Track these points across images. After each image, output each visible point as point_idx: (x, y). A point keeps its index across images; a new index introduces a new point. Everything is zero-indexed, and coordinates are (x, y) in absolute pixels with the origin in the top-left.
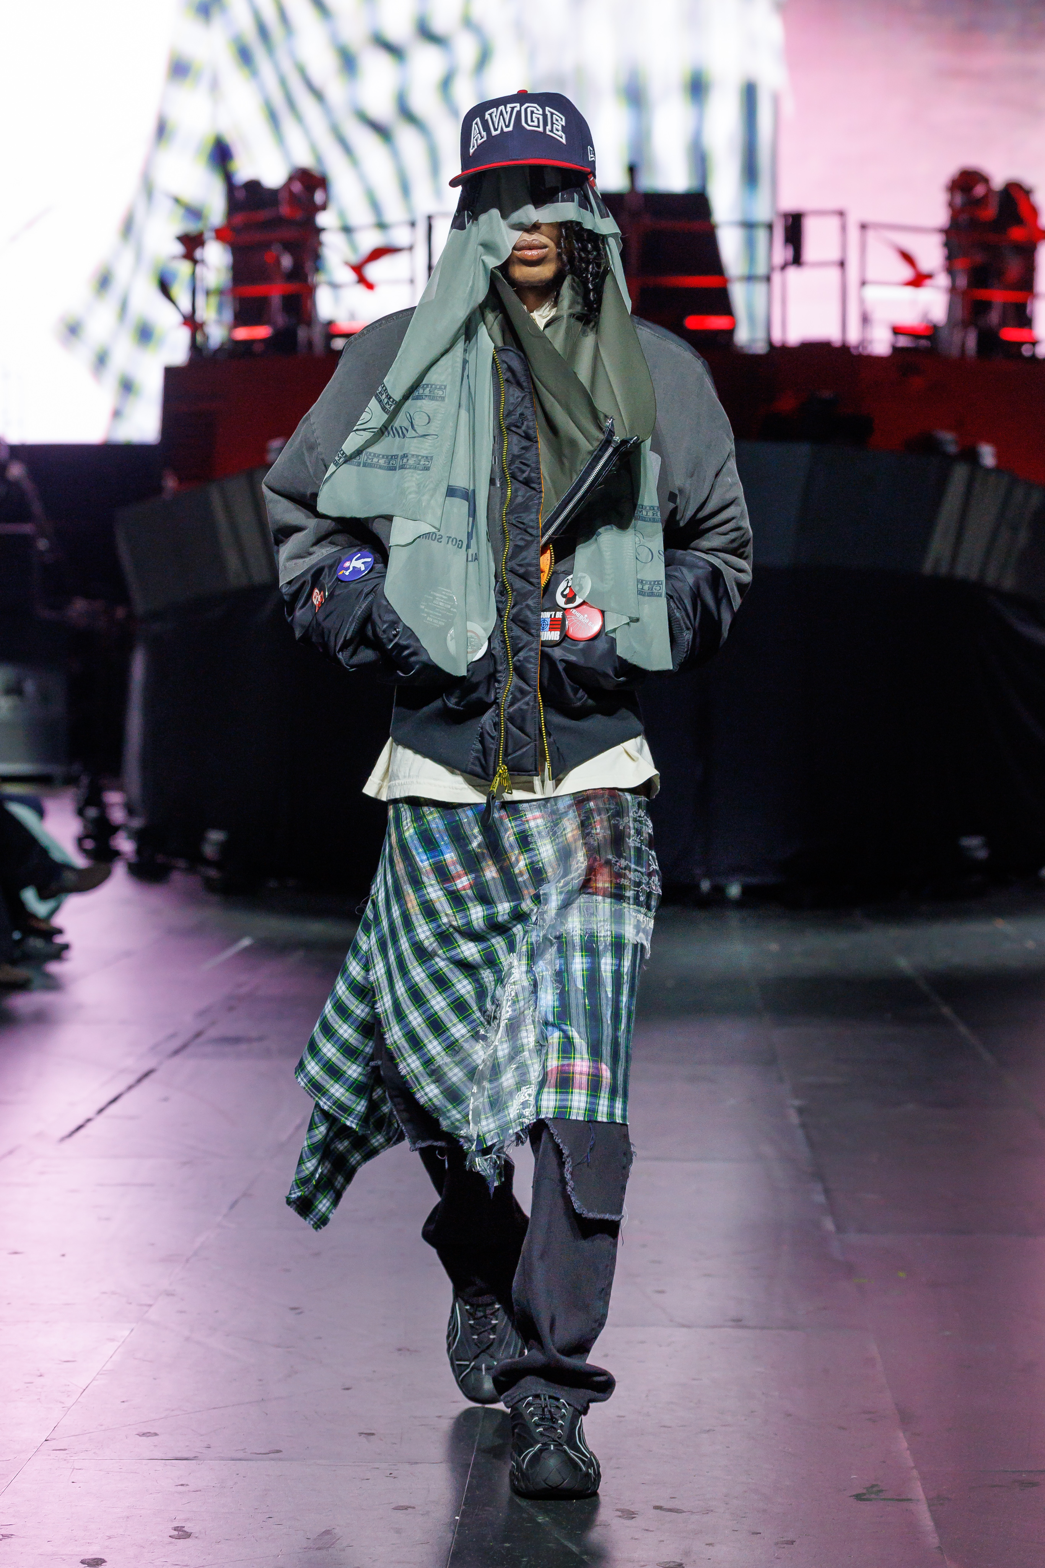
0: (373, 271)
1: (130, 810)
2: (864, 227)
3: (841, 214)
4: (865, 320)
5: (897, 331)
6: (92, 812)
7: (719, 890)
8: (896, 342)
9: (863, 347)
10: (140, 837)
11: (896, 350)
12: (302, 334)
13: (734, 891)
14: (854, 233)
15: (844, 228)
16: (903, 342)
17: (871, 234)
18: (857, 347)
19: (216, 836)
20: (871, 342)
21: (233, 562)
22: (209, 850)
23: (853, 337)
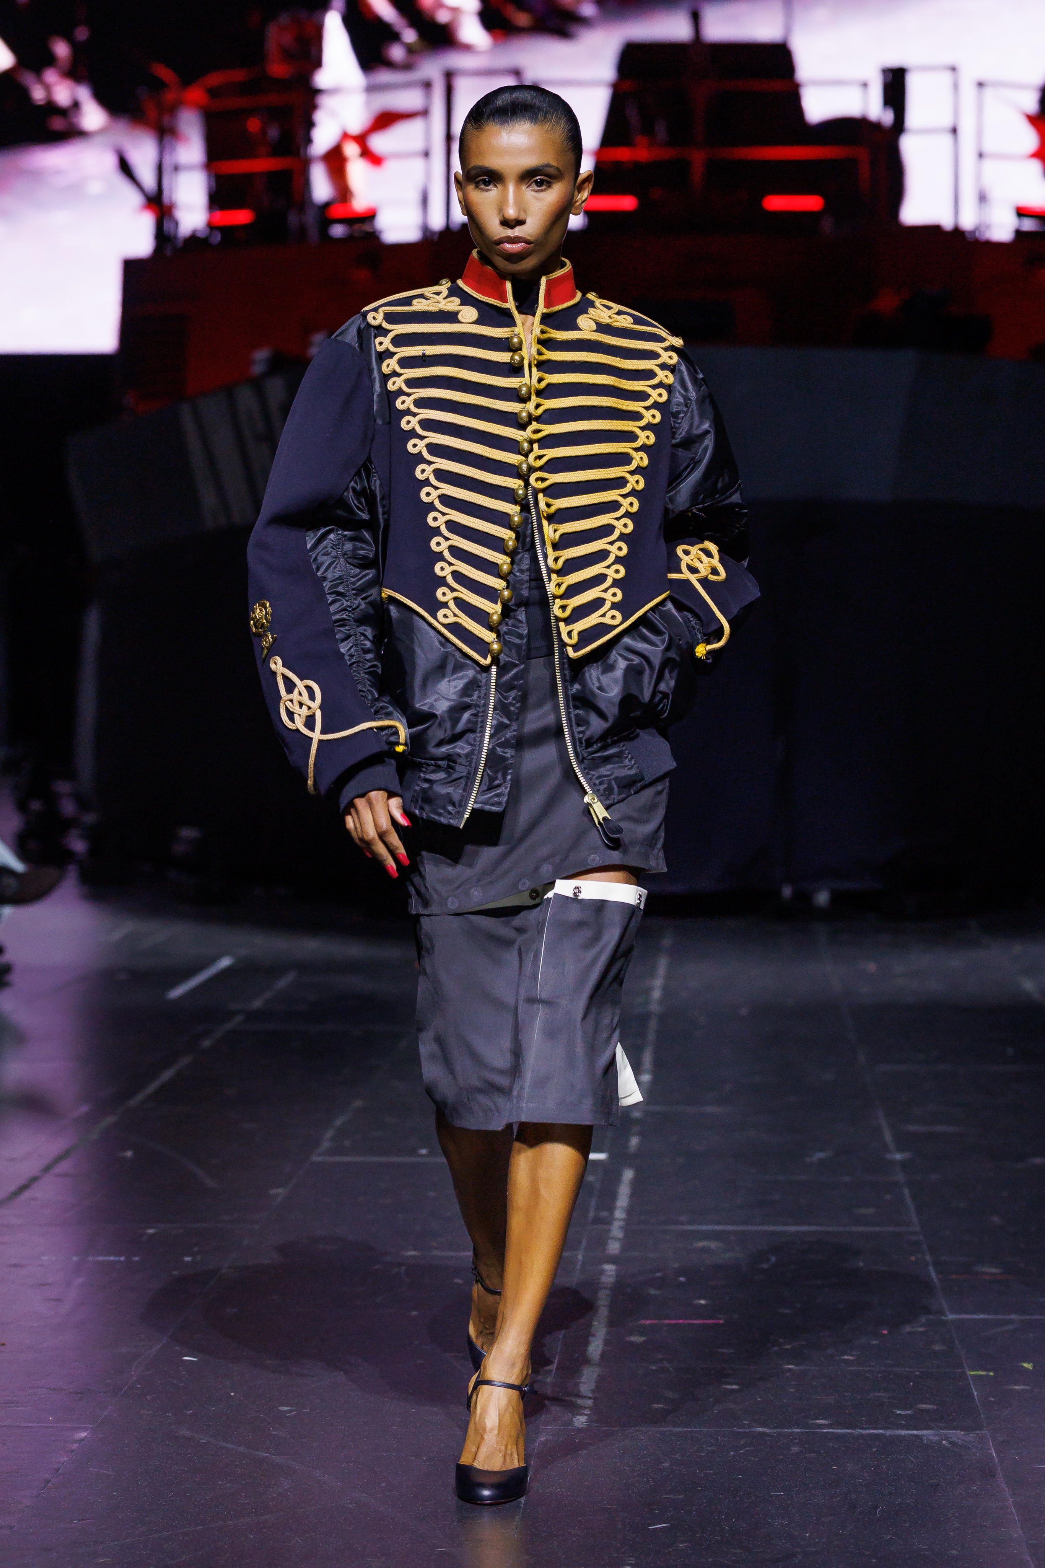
0: (379, 143)
1: (83, 804)
2: (980, 85)
3: (953, 69)
4: (982, 198)
5: (1022, 213)
6: (36, 806)
7: (804, 897)
8: (1020, 226)
9: (980, 232)
10: (92, 835)
11: (1019, 234)
12: (293, 219)
13: (822, 898)
14: (968, 91)
15: (956, 86)
16: (1028, 225)
17: (988, 92)
18: (973, 232)
19: (188, 833)
20: (988, 227)
21: (208, 498)
22: (179, 849)
23: (968, 221)
